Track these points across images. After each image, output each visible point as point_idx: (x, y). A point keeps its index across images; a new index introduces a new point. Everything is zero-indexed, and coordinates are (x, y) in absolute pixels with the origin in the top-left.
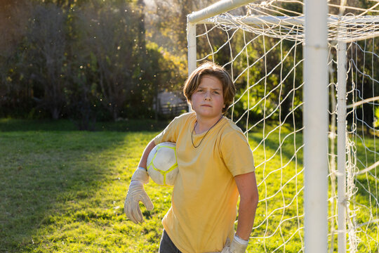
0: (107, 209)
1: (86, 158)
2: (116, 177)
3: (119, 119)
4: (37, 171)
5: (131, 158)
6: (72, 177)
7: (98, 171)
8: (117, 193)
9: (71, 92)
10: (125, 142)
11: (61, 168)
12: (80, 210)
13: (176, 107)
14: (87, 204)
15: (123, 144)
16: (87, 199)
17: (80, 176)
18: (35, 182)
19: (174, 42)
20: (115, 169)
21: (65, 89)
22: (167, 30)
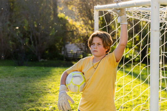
0: (45, 108)
1: (29, 81)
2: (48, 91)
3: (42, 60)
4: (3, 88)
5: (55, 81)
6: (24, 91)
7: (37, 88)
8: (50, 99)
9: (14, 43)
10: (50, 72)
11: (16, 86)
12: (31, 108)
13: (76, 53)
14: (35, 105)
15: (49, 74)
16: (34, 102)
17: (28, 91)
18: (4, 93)
19: (76, 14)
20: (47, 87)
21: (10, 41)
22: (72, 6)
